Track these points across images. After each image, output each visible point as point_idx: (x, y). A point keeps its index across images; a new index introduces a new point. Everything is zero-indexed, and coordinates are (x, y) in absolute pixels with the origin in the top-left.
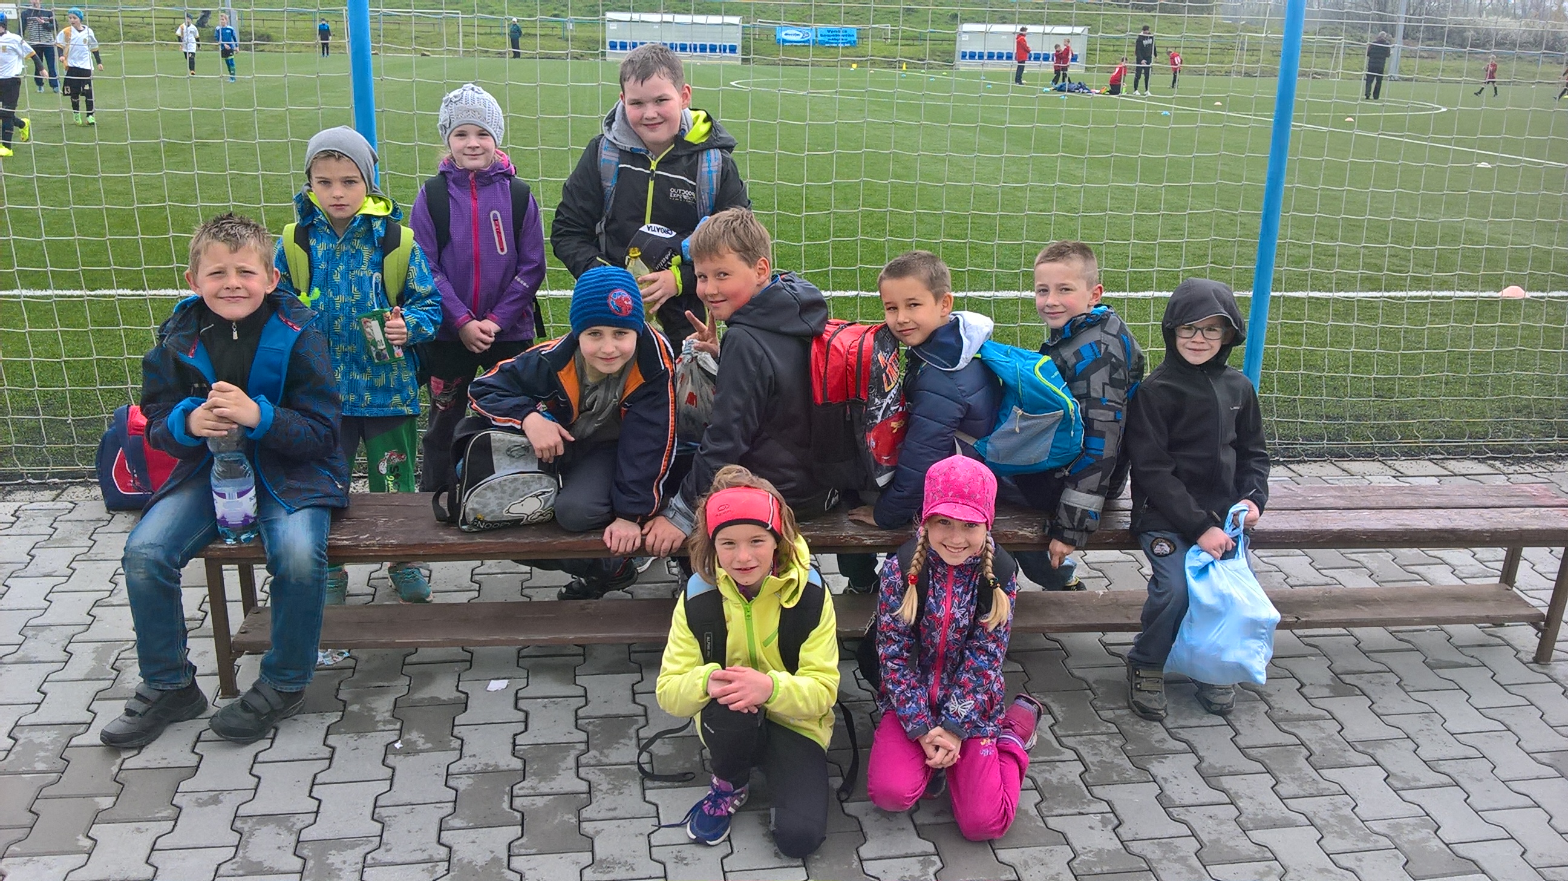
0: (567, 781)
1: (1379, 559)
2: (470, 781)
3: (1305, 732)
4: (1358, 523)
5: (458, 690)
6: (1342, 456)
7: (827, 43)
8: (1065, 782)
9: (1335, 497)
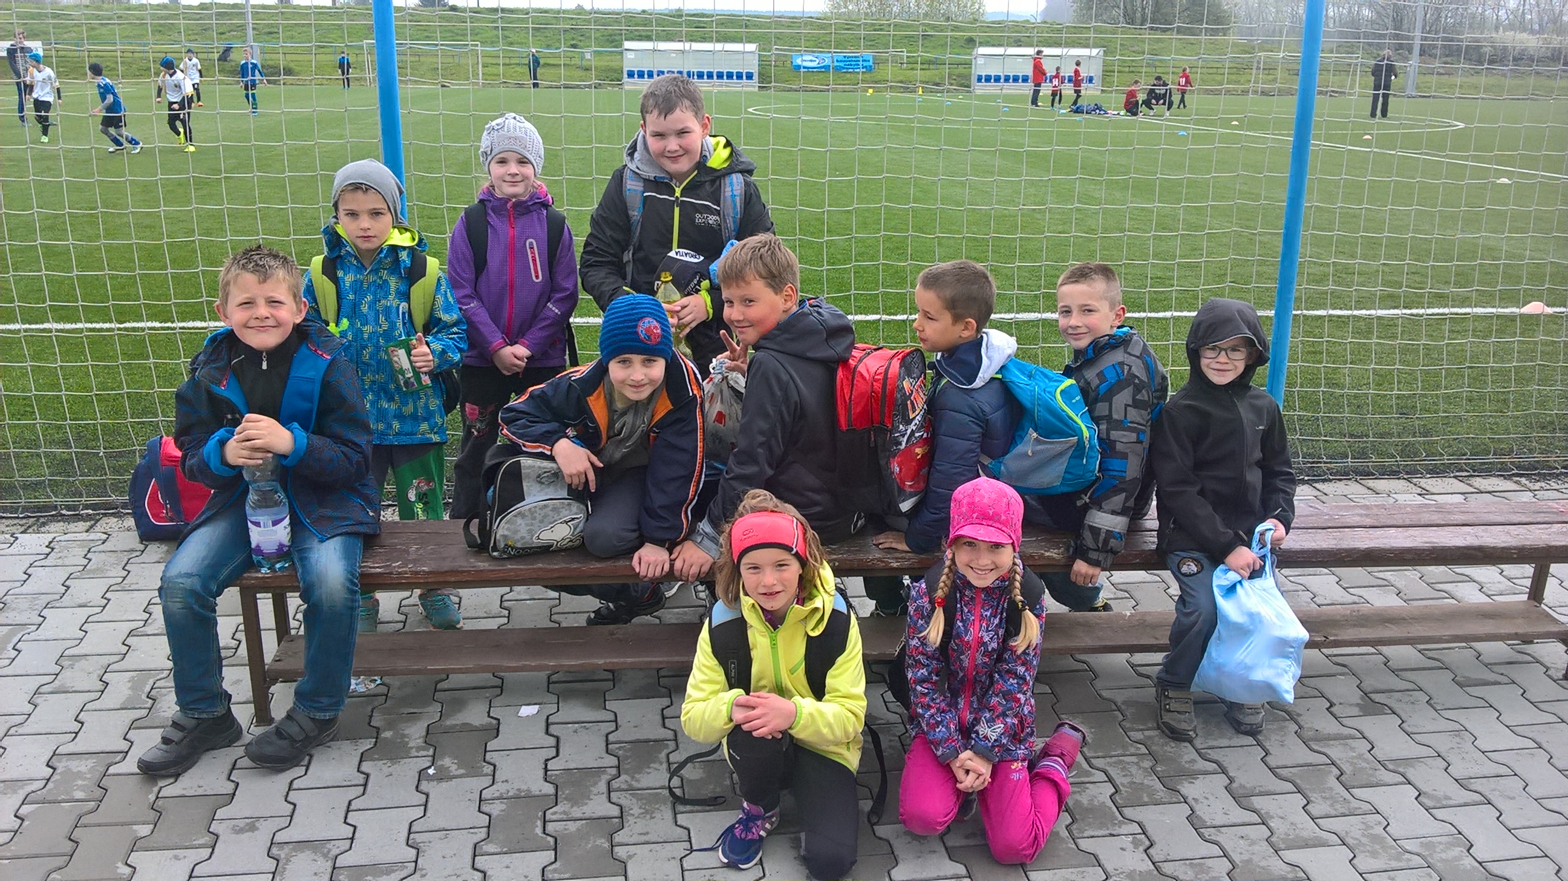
0: (599, 806)
1: (1406, 577)
2: (504, 807)
3: (1336, 752)
4: (1385, 541)
5: (489, 716)
6: (1367, 474)
7: (844, 68)
8: (1096, 803)
9: (1361, 515)
